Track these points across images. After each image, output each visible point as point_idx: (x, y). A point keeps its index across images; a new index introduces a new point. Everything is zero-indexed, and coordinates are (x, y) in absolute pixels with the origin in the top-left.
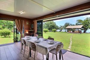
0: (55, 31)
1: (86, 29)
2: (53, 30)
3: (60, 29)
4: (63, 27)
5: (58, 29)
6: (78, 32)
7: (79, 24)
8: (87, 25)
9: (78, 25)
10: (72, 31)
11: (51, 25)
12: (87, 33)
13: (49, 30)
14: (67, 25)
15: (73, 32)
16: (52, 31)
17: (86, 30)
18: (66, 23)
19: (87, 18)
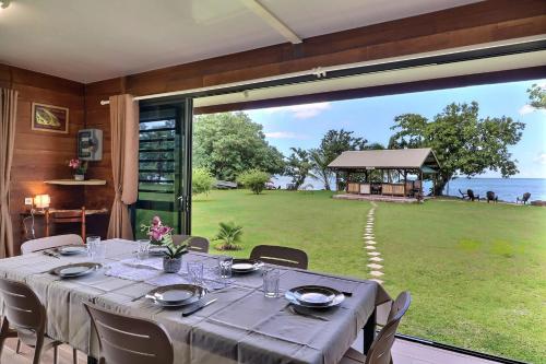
0: (258, 187)
1: (446, 175)
2: (244, 177)
3: (290, 174)
4: (315, 157)
5: (280, 171)
6: (401, 190)
7: (407, 138)
8: (453, 150)
9: (403, 144)
10: (366, 189)
11: (230, 139)
12: (447, 197)
13: (215, 181)
14: (337, 144)
15: (376, 191)
16: (240, 186)
17: (446, 180)
18: (333, 133)
19: (453, 106)
